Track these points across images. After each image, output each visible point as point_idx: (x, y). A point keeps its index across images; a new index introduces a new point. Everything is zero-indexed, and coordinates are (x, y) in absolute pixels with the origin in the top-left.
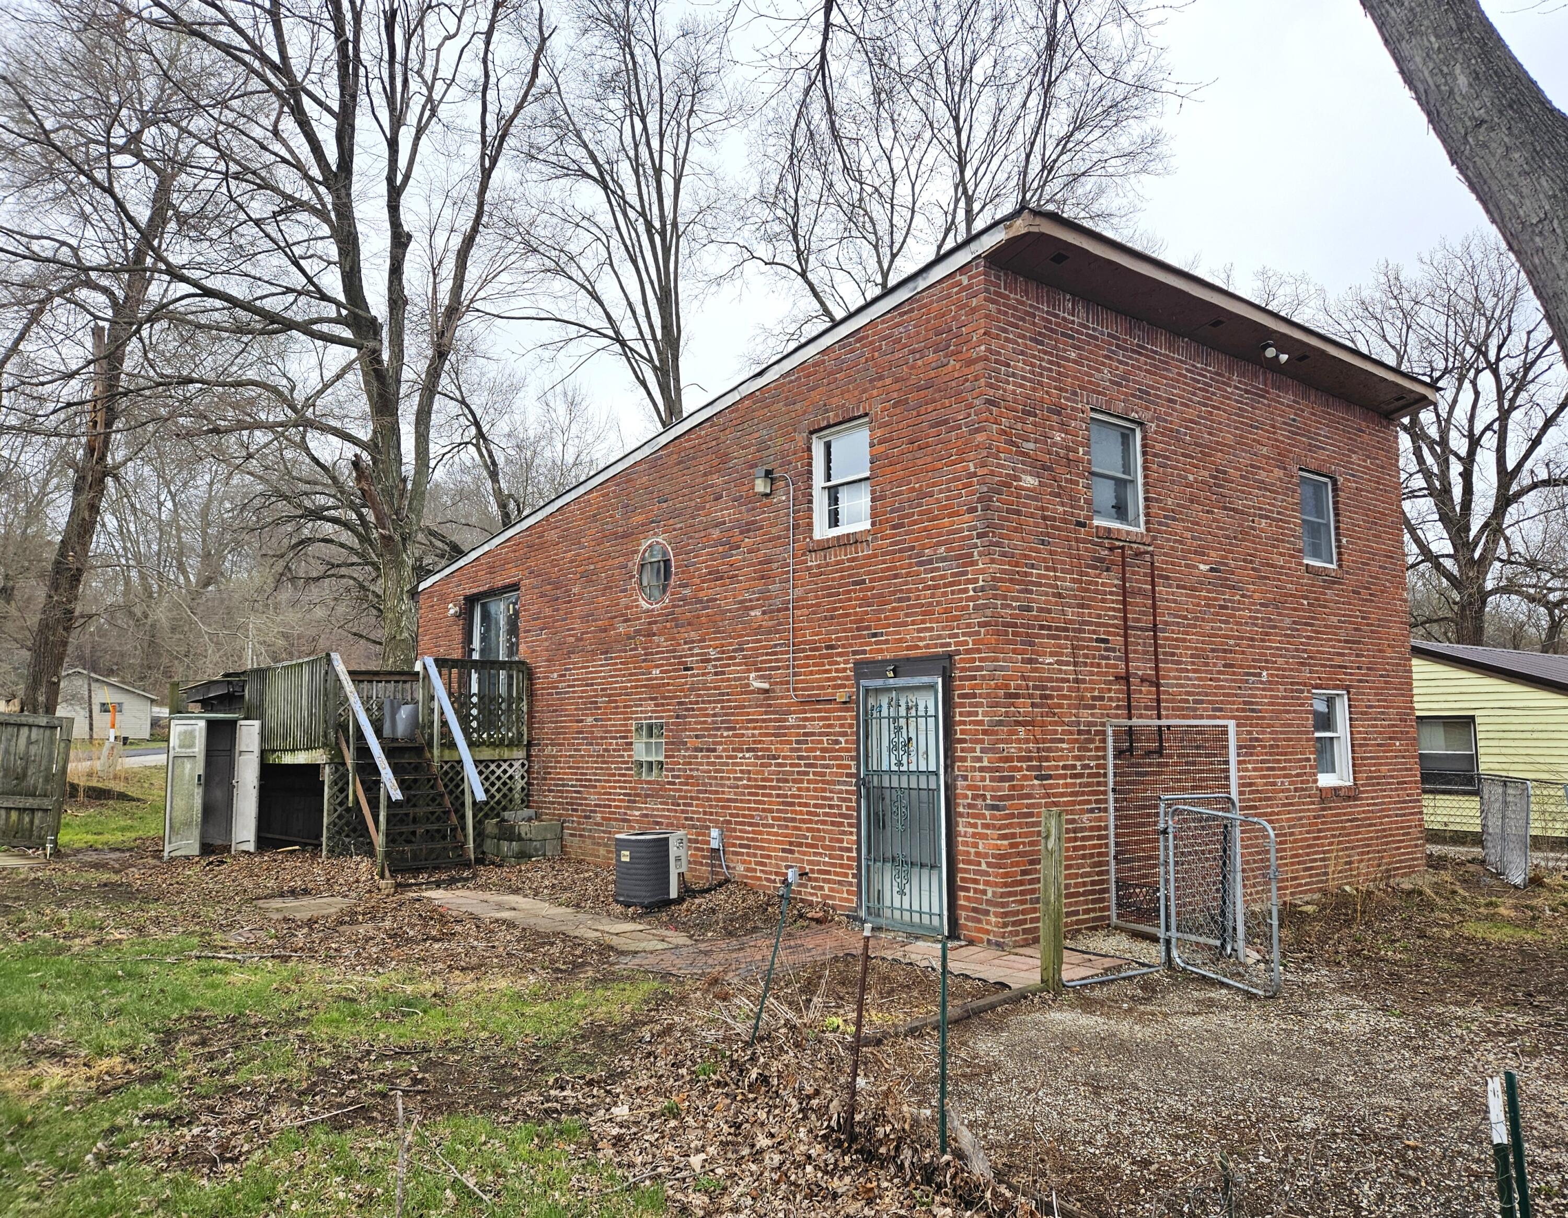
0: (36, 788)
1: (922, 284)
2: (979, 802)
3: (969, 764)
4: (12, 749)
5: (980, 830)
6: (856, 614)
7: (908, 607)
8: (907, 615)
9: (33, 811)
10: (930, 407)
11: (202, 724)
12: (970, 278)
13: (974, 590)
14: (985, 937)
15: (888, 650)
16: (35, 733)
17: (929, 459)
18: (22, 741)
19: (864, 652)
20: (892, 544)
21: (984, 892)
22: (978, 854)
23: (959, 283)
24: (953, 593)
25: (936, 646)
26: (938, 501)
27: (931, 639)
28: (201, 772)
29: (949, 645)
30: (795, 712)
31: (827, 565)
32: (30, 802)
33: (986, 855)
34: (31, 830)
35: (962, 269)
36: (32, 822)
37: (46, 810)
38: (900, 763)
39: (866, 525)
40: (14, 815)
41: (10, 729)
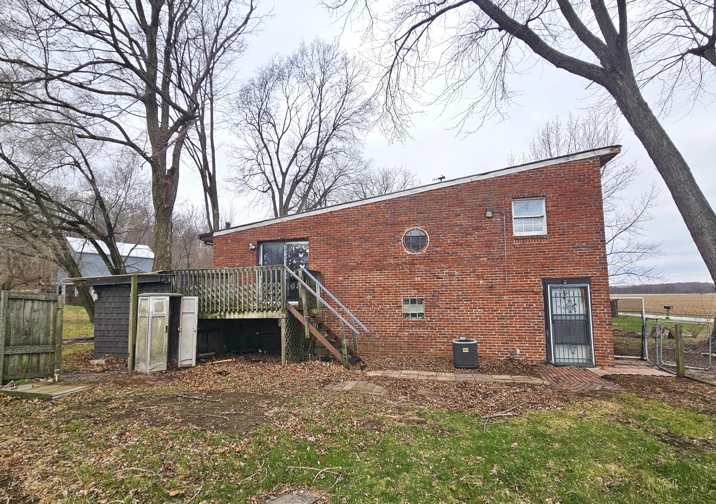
0: (39, 339)
1: (571, 159)
2: (603, 323)
3: (598, 311)
4: (21, 315)
5: (603, 332)
6: (541, 262)
7: (568, 261)
8: (568, 264)
9: (38, 354)
10: (577, 198)
11: (168, 298)
12: (593, 161)
13: (599, 258)
14: (607, 364)
15: (558, 275)
16: (36, 305)
17: (577, 215)
18: (28, 310)
19: (546, 275)
20: (558, 240)
21: (607, 351)
22: (603, 339)
23: (589, 162)
24: (589, 258)
25: (582, 274)
26: (582, 228)
27: (580, 272)
28: (168, 325)
29: (589, 274)
30: (507, 295)
31: (525, 245)
32: (37, 349)
33: (607, 339)
34: (38, 367)
35: (590, 158)
36: (38, 361)
37: (47, 353)
38: (570, 312)
39: (546, 233)
40: (25, 359)
41: (18, 302)
